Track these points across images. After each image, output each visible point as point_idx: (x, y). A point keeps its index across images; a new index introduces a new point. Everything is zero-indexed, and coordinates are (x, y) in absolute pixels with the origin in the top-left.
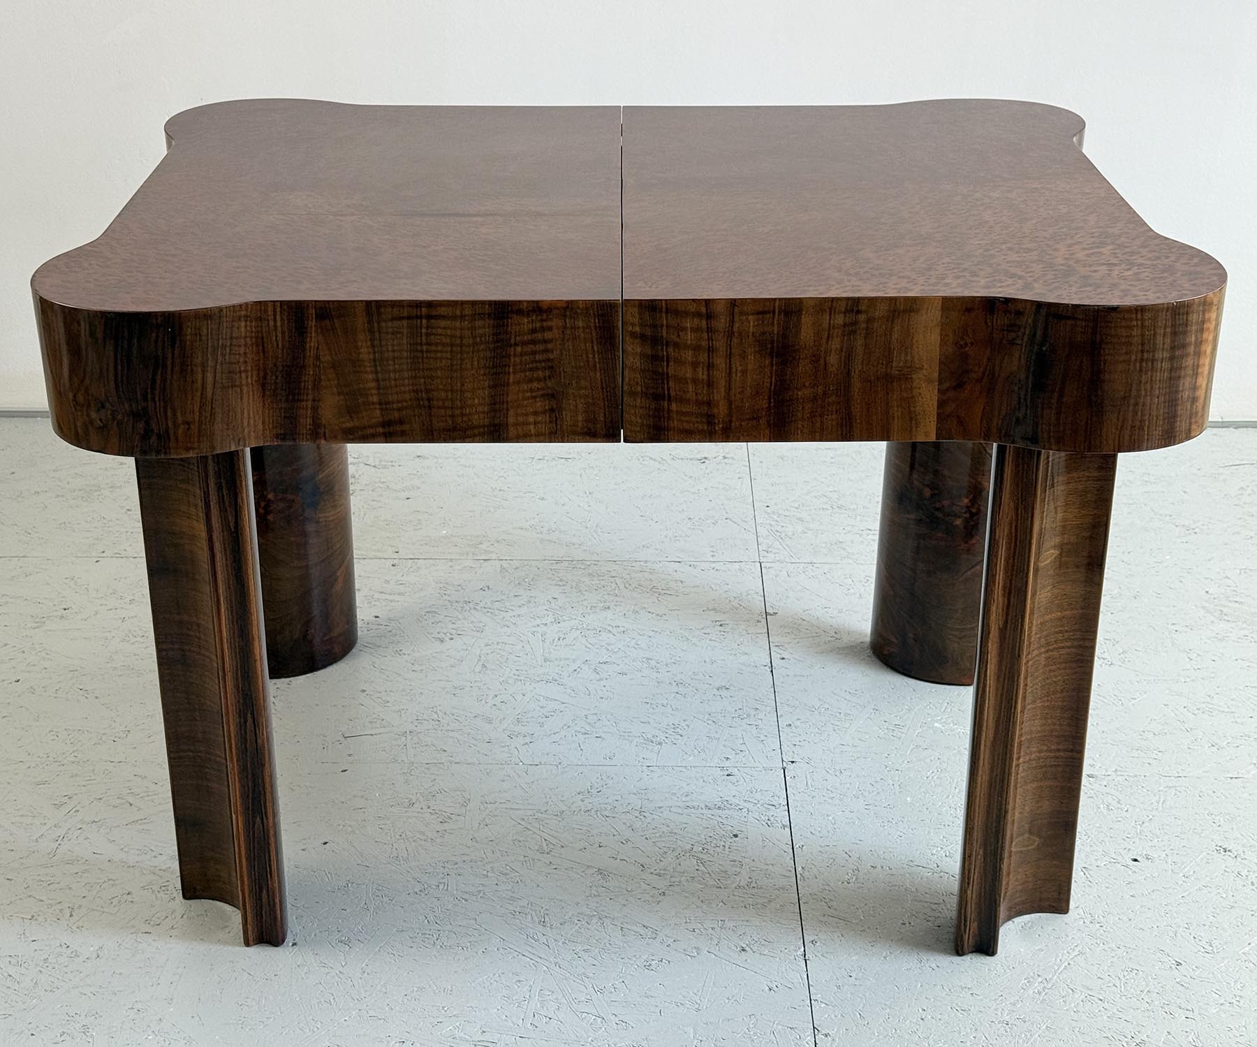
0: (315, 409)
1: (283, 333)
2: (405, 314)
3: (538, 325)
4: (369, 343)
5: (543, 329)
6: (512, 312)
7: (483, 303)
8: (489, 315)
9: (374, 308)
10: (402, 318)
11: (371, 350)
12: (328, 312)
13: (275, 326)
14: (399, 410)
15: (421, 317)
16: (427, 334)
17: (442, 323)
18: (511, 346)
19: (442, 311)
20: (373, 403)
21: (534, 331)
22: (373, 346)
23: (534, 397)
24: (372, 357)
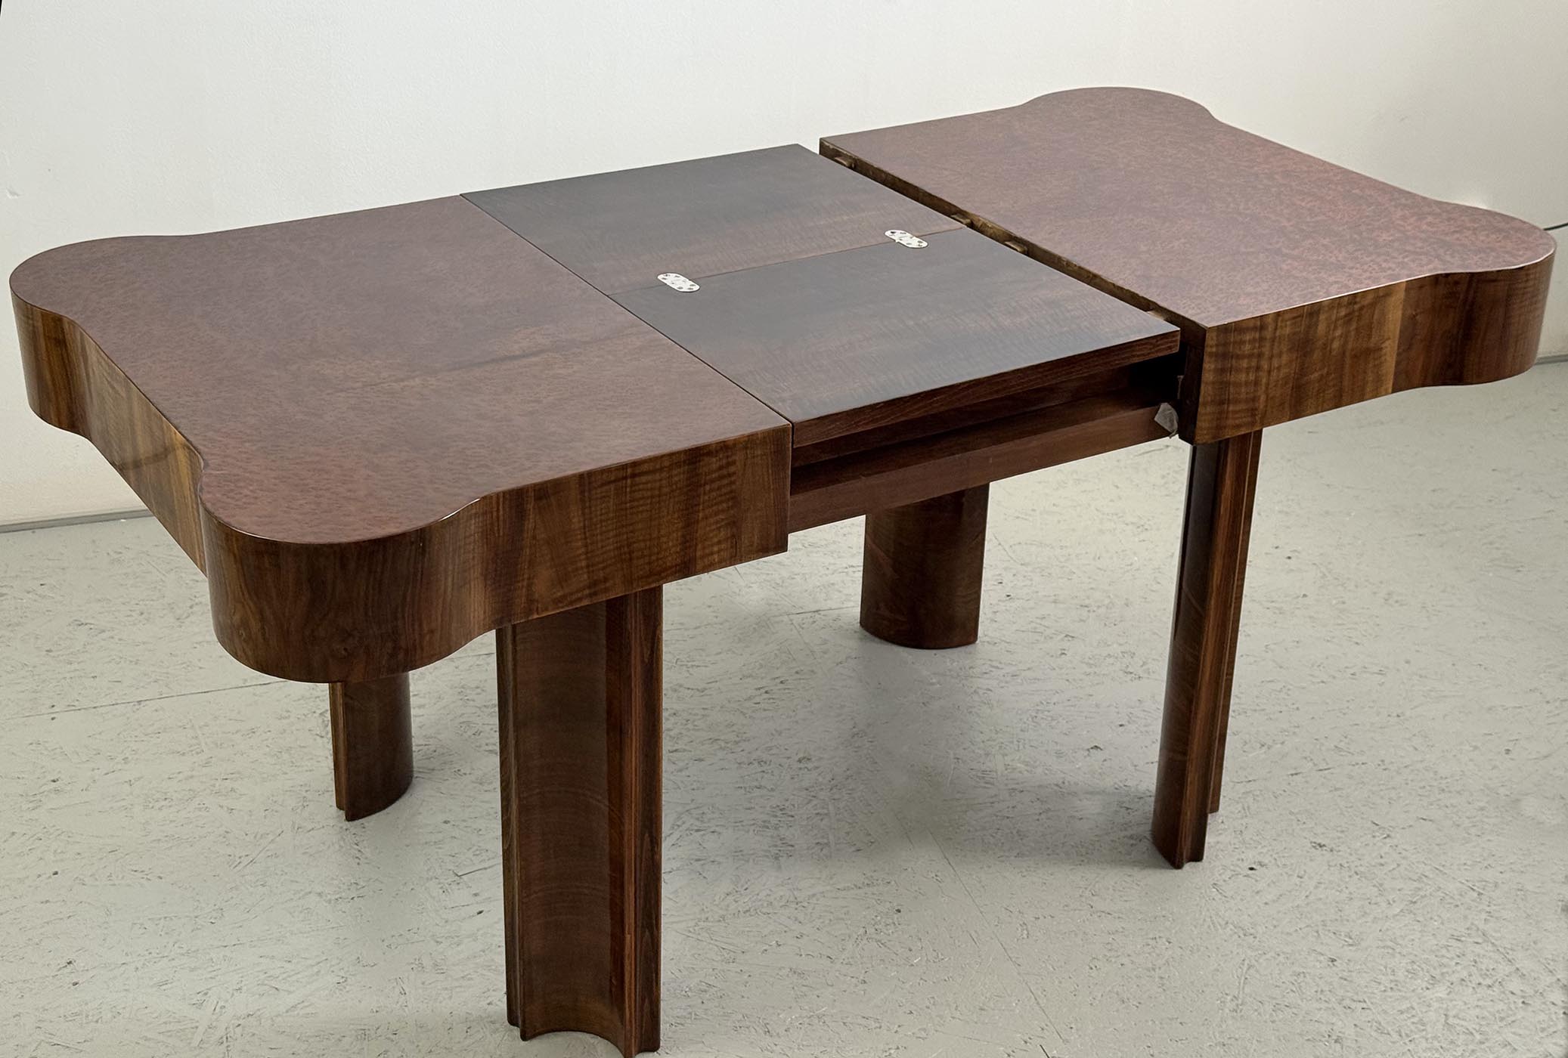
0: (529, 586)
1: (504, 521)
2: (613, 478)
3: (724, 461)
4: (580, 512)
5: (729, 464)
6: (704, 455)
7: (679, 453)
8: (684, 462)
9: (586, 481)
10: (610, 482)
11: (582, 519)
12: (546, 493)
13: (498, 518)
14: (604, 568)
15: (625, 478)
16: (630, 492)
17: (644, 479)
18: (701, 486)
19: (645, 467)
20: (582, 568)
21: (721, 468)
22: (583, 514)
23: (720, 527)
24: (582, 524)
